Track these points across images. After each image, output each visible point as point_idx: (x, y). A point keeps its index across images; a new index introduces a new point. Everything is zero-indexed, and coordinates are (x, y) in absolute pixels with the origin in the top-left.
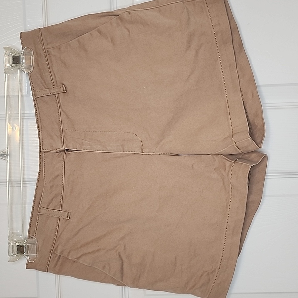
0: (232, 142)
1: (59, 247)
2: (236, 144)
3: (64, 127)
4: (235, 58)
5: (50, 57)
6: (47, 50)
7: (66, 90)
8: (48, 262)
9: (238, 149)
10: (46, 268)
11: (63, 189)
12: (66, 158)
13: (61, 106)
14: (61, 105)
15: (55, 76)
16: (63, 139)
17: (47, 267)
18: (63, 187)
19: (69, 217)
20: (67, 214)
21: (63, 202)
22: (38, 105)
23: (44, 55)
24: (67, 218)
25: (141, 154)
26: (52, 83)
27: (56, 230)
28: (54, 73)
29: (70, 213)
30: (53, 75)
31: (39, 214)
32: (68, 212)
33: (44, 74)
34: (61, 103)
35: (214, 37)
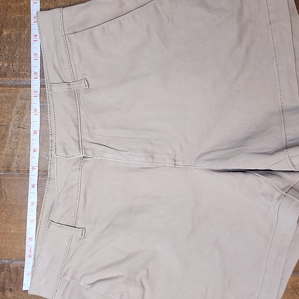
0: (286, 156)
1: (70, 271)
2: (290, 159)
3: (83, 130)
4: (294, 58)
5: (71, 44)
6: (68, 36)
7: (88, 86)
8: (55, 289)
9: (293, 165)
10: (53, 296)
11: (78, 202)
12: (83, 165)
13: (81, 105)
14: (80, 103)
15: (76, 68)
16: (82, 144)
17: (54, 294)
18: (78, 199)
19: (83, 236)
20: (81, 232)
21: (78, 217)
22: (54, 101)
23: (63, 42)
24: (81, 237)
25: (174, 166)
26: (72, 76)
27: (67, 251)
28: (75, 65)
29: (85, 231)
30: (73, 66)
31: (47, 229)
32: (83, 230)
33: (62, 65)
34: (81, 101)
35: (271, 32)
